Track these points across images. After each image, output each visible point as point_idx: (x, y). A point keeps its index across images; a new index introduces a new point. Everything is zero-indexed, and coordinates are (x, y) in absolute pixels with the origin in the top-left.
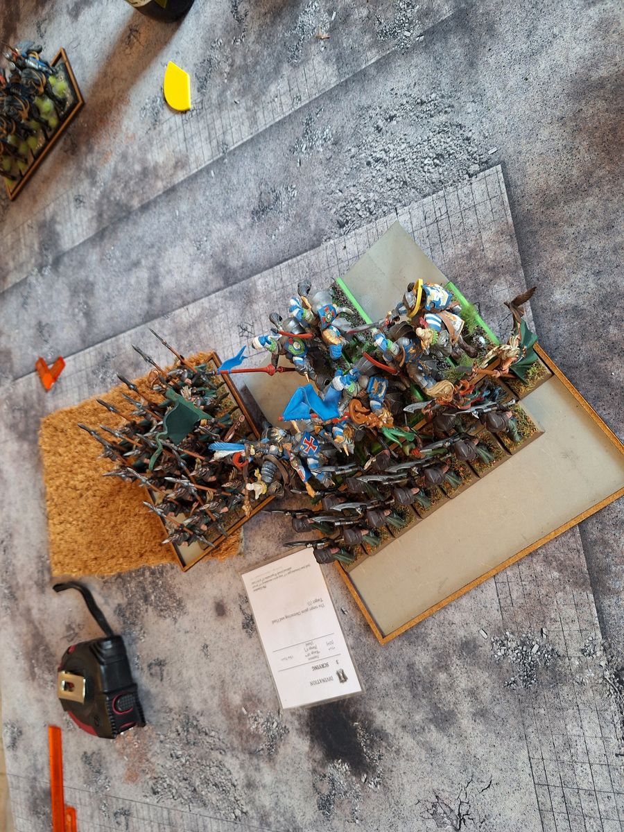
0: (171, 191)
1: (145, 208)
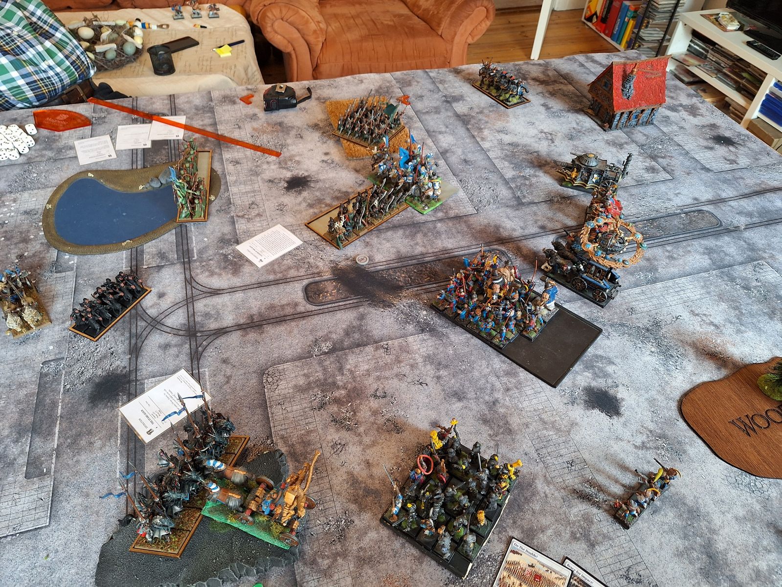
0: (474, 137)
1: (468, 129)
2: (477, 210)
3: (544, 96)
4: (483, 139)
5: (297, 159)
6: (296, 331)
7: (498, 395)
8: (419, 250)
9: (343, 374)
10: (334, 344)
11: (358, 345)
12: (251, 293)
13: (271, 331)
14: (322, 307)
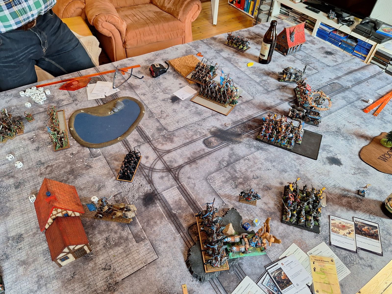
2: (253, 97)
3: (255, 45)
4: (240, 67)
5: (169, 88)
6: (210, 160)
7: (298, 167)
8: (239, 118)
9: (237, 173)
10: (227, 162)
11: (237, 161)
12: (183, 149)
13: (200, 162)
14: (214, 149)
